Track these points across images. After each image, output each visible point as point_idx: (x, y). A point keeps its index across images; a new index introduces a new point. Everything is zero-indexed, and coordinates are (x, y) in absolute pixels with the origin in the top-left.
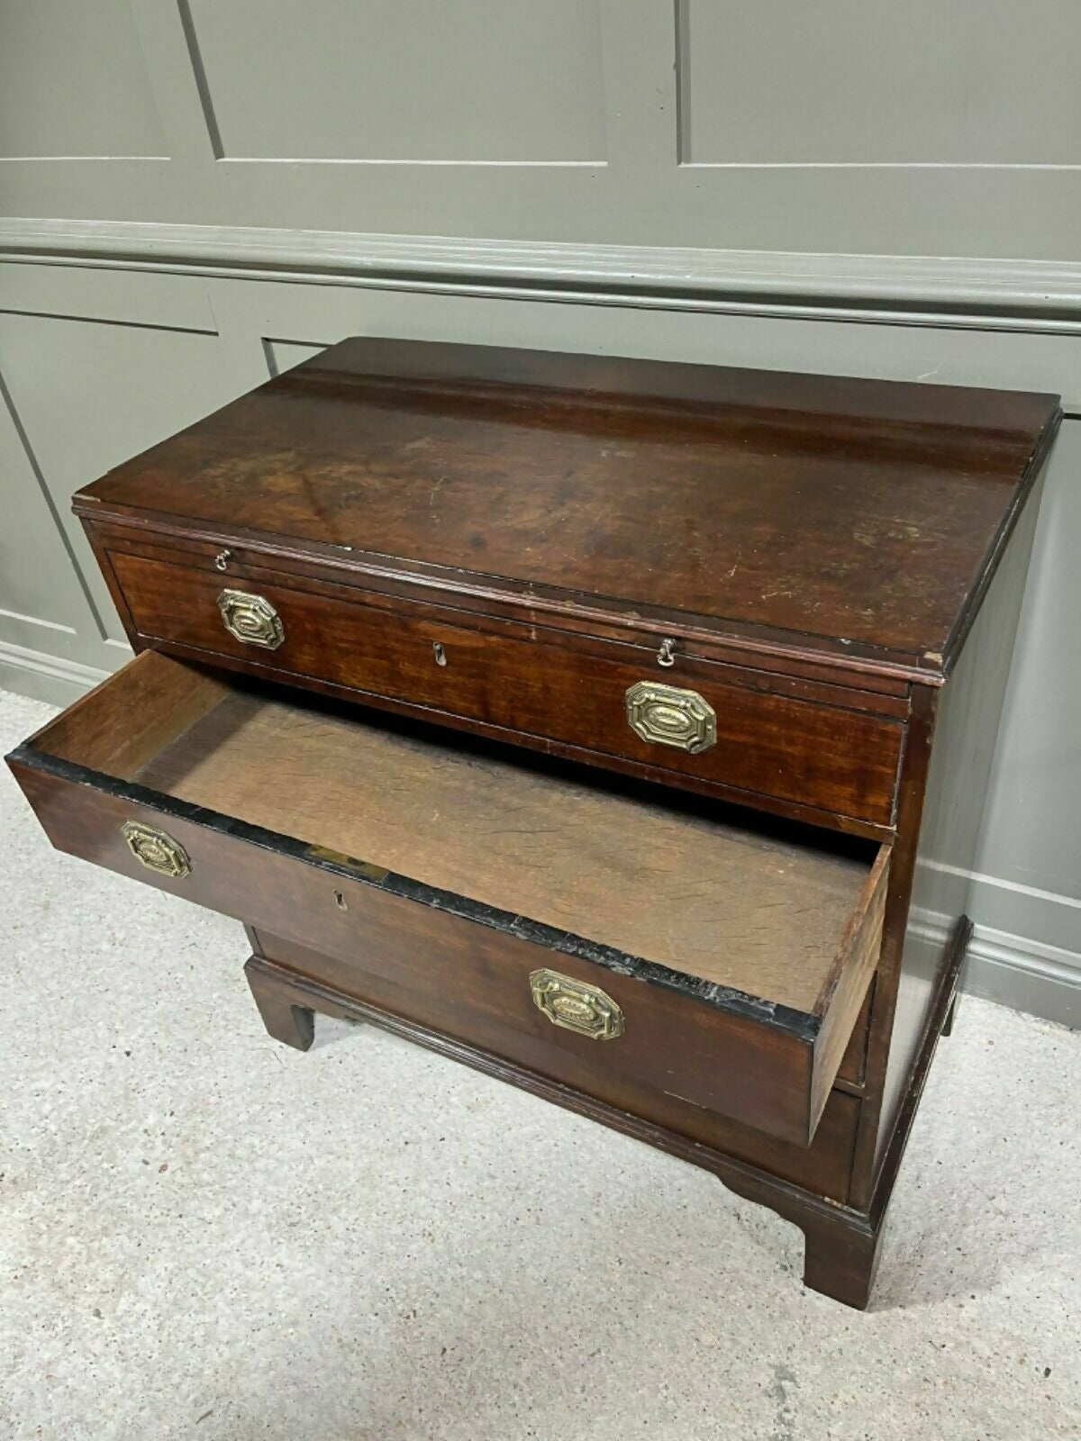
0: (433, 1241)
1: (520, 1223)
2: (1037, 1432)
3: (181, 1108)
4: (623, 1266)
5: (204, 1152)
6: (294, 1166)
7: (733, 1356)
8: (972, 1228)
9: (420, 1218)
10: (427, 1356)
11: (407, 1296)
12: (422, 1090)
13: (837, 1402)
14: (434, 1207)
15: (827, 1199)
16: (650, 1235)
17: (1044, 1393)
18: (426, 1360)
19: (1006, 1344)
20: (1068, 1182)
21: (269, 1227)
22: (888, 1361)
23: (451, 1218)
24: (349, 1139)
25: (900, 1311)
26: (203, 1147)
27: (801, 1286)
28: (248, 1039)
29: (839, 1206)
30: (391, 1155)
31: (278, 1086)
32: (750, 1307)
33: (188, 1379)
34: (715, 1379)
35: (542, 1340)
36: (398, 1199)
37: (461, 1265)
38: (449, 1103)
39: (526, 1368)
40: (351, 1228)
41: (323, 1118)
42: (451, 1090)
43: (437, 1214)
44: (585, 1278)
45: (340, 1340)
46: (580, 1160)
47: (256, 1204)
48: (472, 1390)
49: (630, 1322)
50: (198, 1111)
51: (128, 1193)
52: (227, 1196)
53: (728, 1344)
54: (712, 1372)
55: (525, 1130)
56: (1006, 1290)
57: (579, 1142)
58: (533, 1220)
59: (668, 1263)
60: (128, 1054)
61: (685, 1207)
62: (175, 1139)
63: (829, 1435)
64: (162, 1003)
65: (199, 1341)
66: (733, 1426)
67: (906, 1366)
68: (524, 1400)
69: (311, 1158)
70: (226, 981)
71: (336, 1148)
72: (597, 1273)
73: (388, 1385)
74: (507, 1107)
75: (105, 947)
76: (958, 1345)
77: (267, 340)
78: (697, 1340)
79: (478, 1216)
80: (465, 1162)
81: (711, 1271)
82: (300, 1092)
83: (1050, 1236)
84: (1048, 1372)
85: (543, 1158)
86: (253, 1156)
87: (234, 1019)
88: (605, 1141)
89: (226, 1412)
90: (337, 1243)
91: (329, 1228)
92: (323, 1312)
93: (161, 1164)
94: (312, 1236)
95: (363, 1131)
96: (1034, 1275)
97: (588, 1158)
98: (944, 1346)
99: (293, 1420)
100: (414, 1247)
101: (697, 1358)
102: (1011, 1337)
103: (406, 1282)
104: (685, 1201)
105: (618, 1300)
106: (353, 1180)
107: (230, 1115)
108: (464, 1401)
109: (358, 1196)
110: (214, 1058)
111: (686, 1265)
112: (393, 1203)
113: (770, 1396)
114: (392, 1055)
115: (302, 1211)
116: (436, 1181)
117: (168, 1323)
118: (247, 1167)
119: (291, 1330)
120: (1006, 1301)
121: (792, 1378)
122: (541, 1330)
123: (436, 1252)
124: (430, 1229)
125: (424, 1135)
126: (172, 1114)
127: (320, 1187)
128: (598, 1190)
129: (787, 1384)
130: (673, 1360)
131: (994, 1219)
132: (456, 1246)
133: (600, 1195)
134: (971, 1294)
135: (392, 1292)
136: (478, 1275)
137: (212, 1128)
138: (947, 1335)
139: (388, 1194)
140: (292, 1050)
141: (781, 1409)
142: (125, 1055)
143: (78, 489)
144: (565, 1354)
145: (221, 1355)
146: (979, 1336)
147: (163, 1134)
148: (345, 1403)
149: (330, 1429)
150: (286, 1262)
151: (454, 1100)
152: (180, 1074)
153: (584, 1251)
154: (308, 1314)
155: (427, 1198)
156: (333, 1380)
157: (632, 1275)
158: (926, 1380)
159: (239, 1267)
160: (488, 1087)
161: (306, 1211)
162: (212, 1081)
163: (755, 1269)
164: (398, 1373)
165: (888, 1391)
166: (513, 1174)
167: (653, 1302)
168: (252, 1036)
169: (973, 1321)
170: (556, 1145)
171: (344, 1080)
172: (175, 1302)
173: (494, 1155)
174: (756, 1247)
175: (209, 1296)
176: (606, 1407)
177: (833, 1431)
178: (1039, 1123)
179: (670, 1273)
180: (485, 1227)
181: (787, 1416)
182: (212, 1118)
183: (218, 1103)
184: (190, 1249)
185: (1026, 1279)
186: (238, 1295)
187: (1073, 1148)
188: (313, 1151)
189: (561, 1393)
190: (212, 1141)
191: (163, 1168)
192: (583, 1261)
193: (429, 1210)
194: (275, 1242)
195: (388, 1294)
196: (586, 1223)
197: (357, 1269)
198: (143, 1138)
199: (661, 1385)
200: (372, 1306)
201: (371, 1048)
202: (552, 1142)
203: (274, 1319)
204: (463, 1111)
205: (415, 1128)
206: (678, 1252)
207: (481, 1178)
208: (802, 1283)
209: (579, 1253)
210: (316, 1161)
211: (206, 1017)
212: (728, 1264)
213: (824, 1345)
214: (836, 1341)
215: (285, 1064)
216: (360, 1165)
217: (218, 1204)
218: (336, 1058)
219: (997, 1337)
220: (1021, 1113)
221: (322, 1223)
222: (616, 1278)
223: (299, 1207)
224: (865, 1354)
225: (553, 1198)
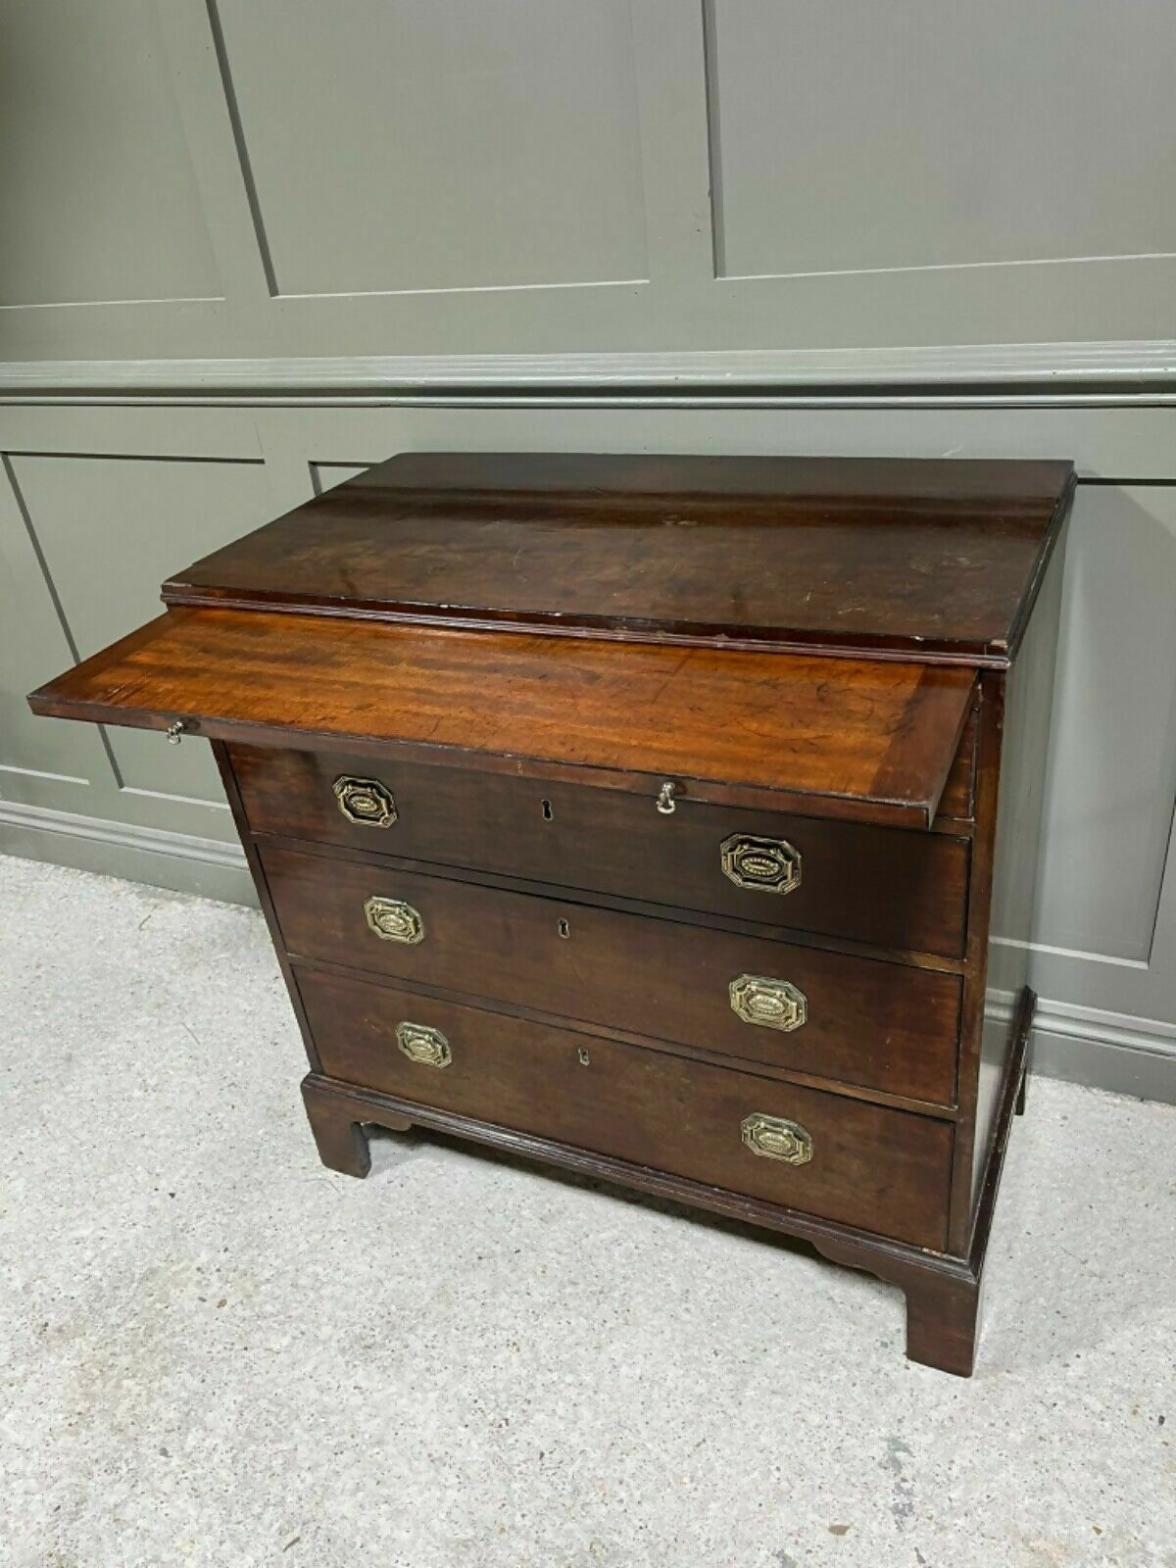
0: (518, 1350)
1: (608, 1325)
2: (1159, 1478)
3: (235, 1243)
4: (719, 1357)
5: (264, 1284)
6: (362, 1289)
7: (842, 1432)
8: (1068, 1291)
9: (502, 1329)
10: (525, 1462)
11: (497, 1406)
12: (490, 1206)
13: (955, 1469)
14: (516, 1317)
15: (925, 1250)
16: (744, 1325)
17: (1160, 1440)
18: (523, 1466)
19: (1117, 1397)
20: (1157, 1241)
21: (343, 1351)
22: (1001, 1423)
23: (536, 1326)
24: (419, 1259)
25: (1007, 1375)
26: (262, 1279)
27: (904, 1360)
28: (300, 1171)
29: (938, 1254)
30: (464, 1271)
31: (338, 1214)
32: (854, 1385)
33: (271, 1508)
34: (827, 1456)
35: (644, 1434)
36: (478, 1312)
37: (550, 1370)
38: (521, 1217)
39: (630, 1464)
40: (429, 1344)
41: (389, 1241)
42: (522, 1204)
43: (520, 1324)
44: (682, 1372)
45: (430, 1455)
46: (663, 1260)
47: (326, 1331)
48: (576, 1491)
49: (733, 1411)
50: (255, 1245)
51: (186, 1332)
52: (294, 1325)
53: (836, 1422)
54: (823, 1450)
56: (1110, 1347)
57: (660, 1243)
58: (621, 1321)
59: (765, 1350)
60: (172, 1195)
61: (777, 1295)
62: (231, 1275)
63: (950, 1500)
64: (203, 1143)
65: (278, 1470)
66: (852, 1500)
67: (1019, 1427)
68: (631, 1495)
69: (380, 1281)
70: (271, 1117)
71: (406, 1269)
72: (694, 1366)
73: (486, 1494)
74: (581, 1215)
75: (137, 1093)
76: (1069, 1403)
77: (313, 464)
78: (804, 1420)
79: (563, 1322)
80: (543, 1272)
81: (810, 1353)
82: (362, 1218)
83: (1147, 1292)
84: (1162, 1420)
85: (624, 1261)
86: (318, 1284)
87: (284, 1153)
88: (686, 1239)
89: (315, 1537)
90: (417, 1360)
91: (407, 1347)
92: (408, 1430)
93: (219, 1300)
94: (390, 1356)
95: (432, 1250)
96: (1136, 1331)
97: (672, 1258)
98: (1055, 1405)
99: (388, 1538)
100: (499, 1358)
101: (806, 1439)
102: (1120, 1391)
103: (495, 1392)
104: (777, 1290)
105: (718, 1390)
106: (427, 1298)
107: (289, 1246)
108: (569, 1503)
109: (434, 1314)
110: (267, 1192)
111: (785, 1350)
112: (472, 1318)
113: (885, 1468)
114: (455, 1175)
115: (376, 1333)
116: (516, 1293)
117: (242, 1455)
118: (312, 1295)
119: (377, 1450)
120: (1111, 1357)
121: (906, 1449)
122: (641, 1426)
123: (523, 1361)
124: (514, 1339)
125: (498, 1249)
126: (226, 1250)
127: (393, 1308)
128: (685, 1288)
129: (901, 1455)
130: (782, 1442)
131: (1089, 1281)
132: (544, 1352)
133: (688, 1291)
134: (1075, 1353)
135: (481, 1404)
136: (569, 1379)
137: (272, 1260)
138: (1056, 1393)
139: (466, 1309)
140: (348, 1178)
141: (898, 1479)
142: (169, 1197)
143: (168, 578)
144: (669, 1446)
145: (302, 1481)
146: (1089, 1393)
147: (218, 1270)
148: (443, 1516)
149: (429, 1543)
150: (363, 1384)
151: (525, 1213)
152: (231, 1211)
153: (678, 1346)
154: (393, 1433)
155: (507, 1308)
156: (427, 1494)
157: (730, 1365)
158: (1041, 1438)
159: (314, 1394)
160: (560, 1198)
161: (379, 1333)
162: (266, 1215)
163: (855, 1349)
164: (495, 1481)
165: (1004, 1452)
166: (596, 1279)
167: (755, 1389)
168: (304, 1168)
169: (1081, 1378)
170: (636, 1248)
171: (407, 1204)
172: (249, 1434)
173: (573, 1262)
174: (854, 1327)
175: (284, 1424)
176: (718, 1494)
177: (953, 1496)
178: (1121, 1189)
179: (769, 1359)
180: (572, 1332)
181: (906, 1486)
182: (270, 1250)
183: (274, 1236)
184: (258, 1380)
185: (1128, 1334)
186: (315, 1420)
187: (1158, 1209)
188: (382, 1274)
189: (669, 1485)
190: (272, 1273)
191: (222, 1304)
192: (677, 1356)
193: (510, 1321)
194: (350, 1366)
195: (477, 1406)
196: (676, 1319)
197: (441, 1384)
198: (198, 1276)
199: (773, 1468)
200: (462, 1419)
201: (433, 1170)
202: (633, 1246)
203: (357, 1440)
204: (536, 1223)
205: (488, 1243)
206: (774, 1339)
207: (562, 1285)
208: (905, 1357)
209: (673, 1349)
210: (386, 1283)
211: (253, 1154)
212: (828, 1346)
213: (934, 1414)
214: (946, 1409)
215: (343, 1192)
216: (434, 1283)
217: (285, 1334)
218: (397, 1182)
219: (1107, 1392)
220: (1103, 1181)
221: (398, 1343)
222: (713, 1369)
223: (372, 1329)
224: (977, 1419)
225: (640, 1299)
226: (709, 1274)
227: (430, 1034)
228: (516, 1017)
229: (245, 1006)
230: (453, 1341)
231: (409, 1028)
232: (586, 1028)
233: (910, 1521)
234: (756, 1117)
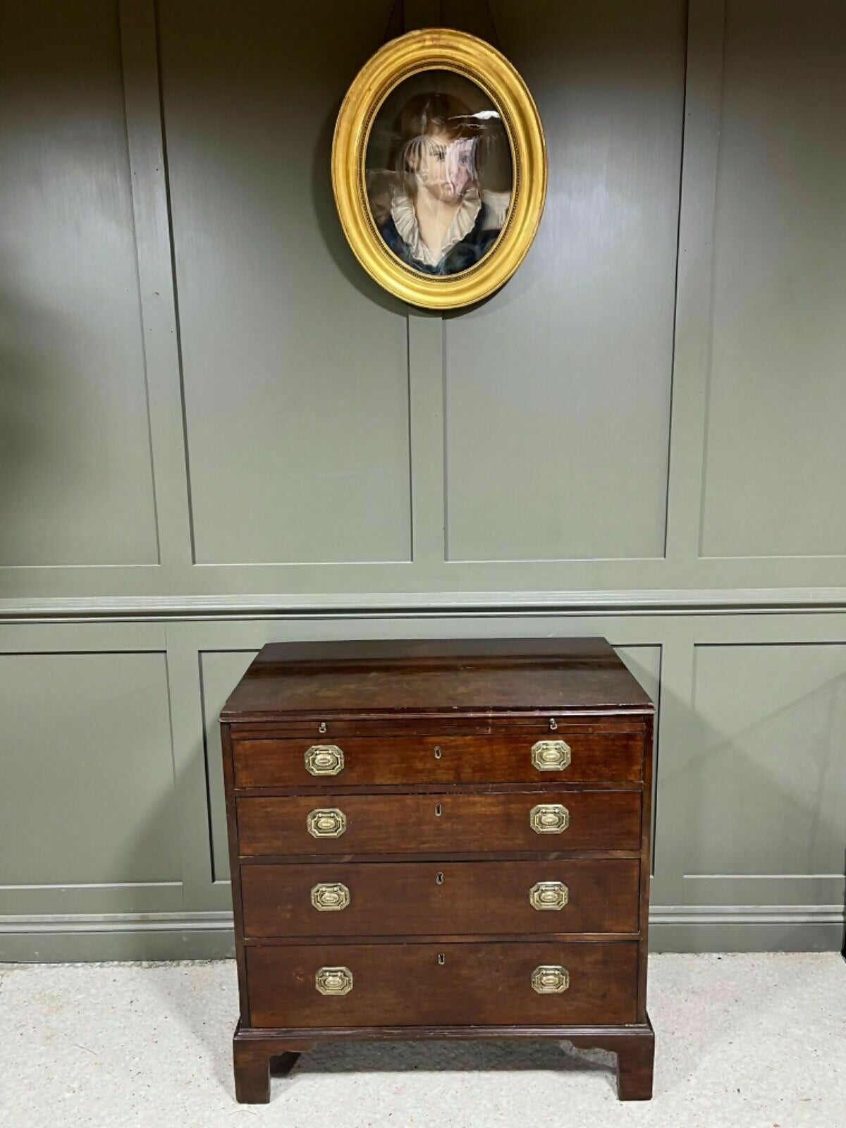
12: (360, 1096)
19: (716, 1087)
28: (222, 1111)
29: (631, 1026)
55: (435, 1092)
56: (702, 1067)
61: (543, 1093)
64: (140, 1112)
67: (683, 1114)
74: (417, 1085)
75: (67, 1095)
76: (698, 1096)
81: (574, 1114)
82: (280, 1124)
83: (705, 1039)
84: (739, 1090)
85: (454, 1101)
87: (204, 1103)
88: (482, 1080)
96: (709, 1056)
97: (479, 1091)
98: (692, 1099)
102: (716, 1084)
104: (542, 1091)
111: (561, 1117)
114: (327, 1085)
120: (705, 1071)
125: (377, 1116)
133: (496, 1105)
134: (690, 1074)
138: (690, 1094)
140: (256, 1106)
146: (704, 1089)
151: (383, 1093)
158: (695, 1115)
160: (398, 1079)
166: (444, 1115)
169: (697, 1084)
170: (457, 1092)
178: (672, 996)
179: (556, 1123)
185: (707, 1059)
187: (691, 1001)
196: (498, 1120)
204: (393, 1097)
205: (370, 1115)
206: (553, 1113)
208: (618, 1101)
211: (181, 1110)
213: (643, 1121)
214: (648, 1117)
215: (259, 1115)
218: (292, 1100)
219: (710, 1086)
220: (663, 995)
224: (664, 1117)
225: (473, 1117)
226: (503, 1093)
227: (341, 971)
228: (402, 944)
229: (118, 1024)
231: (326, 971)
232: (444, 939)
234: (541, 969)
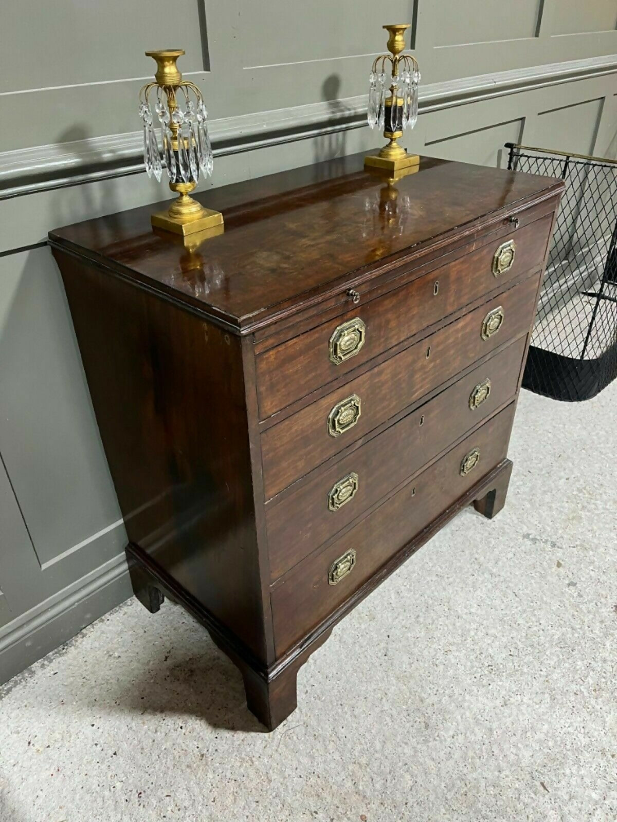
0: (450, 651)
1: (447, 610)
4: (475, 575)
5: (357, 787)
6: (385, 723)
7: (518, 549)
9: (435, 655)
10: (513, 663)
11: (480, 668)
13: (538, 525)
14: (430, 647)
16: (462, 562)
18: (515, 664)
21: (426, 741)
23: (438, 640)
24: (375, 687)
26: (353, 787)
30: (392, 665)
31: (319, 729)
32: (498, 538)
33: (521, 797)
35: (508, 612)
36: (421, 664)
37: (465, 640)
38: (366, 629)
39: (521, 621)
40: (435, 692)
41: (354, 701)
42: (356, 627)
43: (435, 646)
44: (479, 590)
45: (502, 706)
46: (417, 578)
47: (408, 750)
48: (532, 646)
49: (502, 579)
52: (398, 769)
53: (513, 549)
54: (525, 557)
57: (407, 576)
58: (446, 604)
59: (476, 559)
61: (450, 546)
63: (551, 531)
65: (497, 791)
66: (547, 557)
68: (536, 626)
69: (382, 711)
71: (379, 695)
72: (477, 585)
73: (528, 684)
78: (511, 558)
79: (440, 627)
80: (406, 628)
82: (328, 715)
86: (371, 750)
89: (542, 774)
90: (443, 701)
91: (433, 704)
92: (485, 714)
94: (437, 715)
95: (370, 678)
99: (546, 735)
100: (453, 661)
101: (519, 560)
103: (472, 667)
104: (447, 545)
105: (491, 580)
106: (404, 688)
108: (537, 651)
109: (415, 686)
112: (424, 668)
113: (535, 543)
115: (419, 720)
116: (414, 643)
117: (484, 812)
118: (378, 755)
119: (495, 732)
121: (529, 535)
122: (503, 612)
123: (457, 650)
124: (443, 651)
126: (316, 812)
127: (404, 707)
128: (435, 575)
129: (531, 536)
130: (520, 568)
132: (455, 640)
133: (437, 575)
135: (477, 675)
136: (472, 633)
137: (339, 779)
139: (417, 669)
141: (541, 541)
144: (515, 605)
145: (507, 776)
148: (537, 706)
149: (551, 715)
150: (451, 733)
151: (363, 626)
154: (486, 722)
155: (423, 650)
156: (524, 711)
157: (480, 573)
159: (451, 763)
161: (419, 718)
162: (296, 779)
163: (482, 532)
164: (522, 678)
165: (534, 511)
166: (419, 607)
167: (493, 568)
168: (265, 747)
170: (405, 586)
171: (329, 685)
172: (470, 807)
173: (405, 614)
175: (467, 783)
176: (539, 596)
179: (480, 559)
180: (446, 625)
181: (543, 540)
184: (432, 798)
186: (469, 764)
188: (377, 710)
189: (533, 611)
190: (350, 780)
191: (363, 818)
192: (471, 589)
193: (432, 650)
194: (437, 738)
195: (478, 677)
197: (461, 692)
199: (530, 575)
200: (483, 686)
202: (403, 587)
203: (487, 741)
204: (372, 623)
205: (376, 649)
206: (471, 554)
207: (418, 622)
208: (490, 520)
209: (467, 589)
210: (385, 708)
211: (230, 784)
212: (479, 540)
213: (515, 522)
214: (514, 518)
216: (395, 682)
217: (402, 776)
218: (310, 688)
221: (429, 709)
222: (481, 579)
223: (415, 722)
226: (431, 564)
230: (436, 680)
233: (558, 544)
